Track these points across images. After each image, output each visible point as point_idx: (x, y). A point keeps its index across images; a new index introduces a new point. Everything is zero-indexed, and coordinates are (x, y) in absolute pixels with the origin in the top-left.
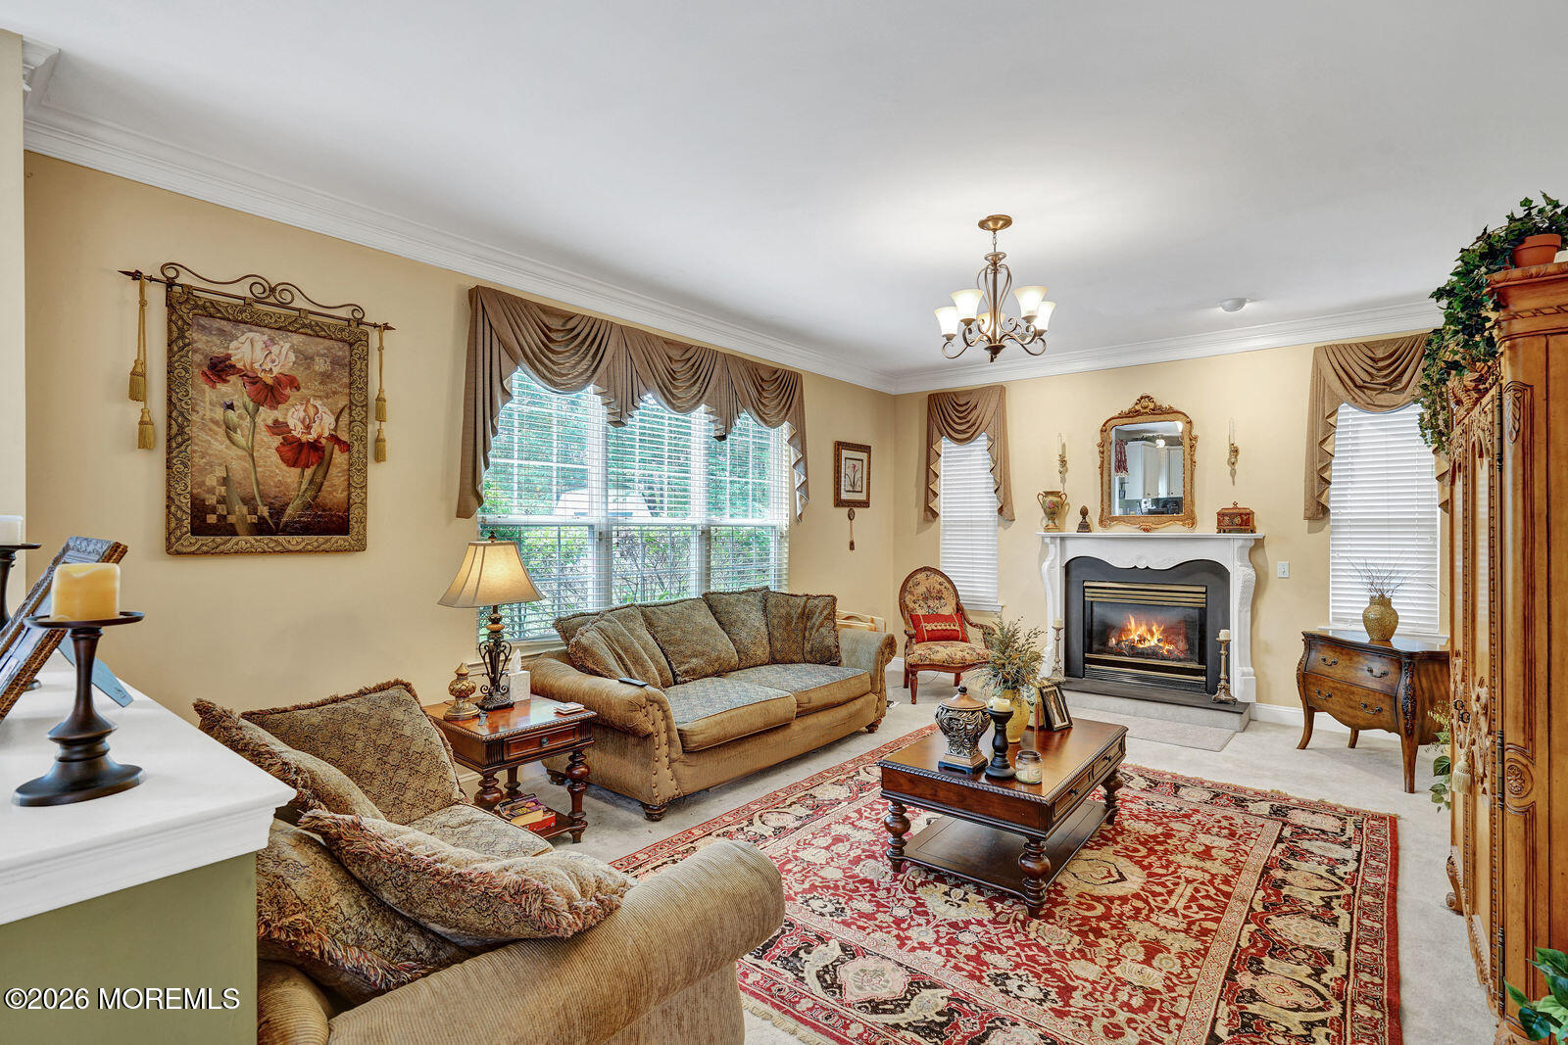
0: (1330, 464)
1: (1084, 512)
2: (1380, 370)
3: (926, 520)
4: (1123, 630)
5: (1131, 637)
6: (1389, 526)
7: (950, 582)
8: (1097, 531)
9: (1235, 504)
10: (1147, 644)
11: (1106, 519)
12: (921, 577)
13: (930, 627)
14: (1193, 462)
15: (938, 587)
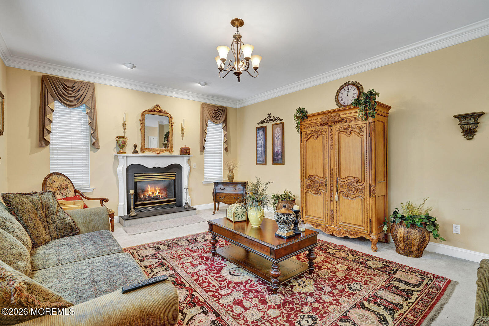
0: (206, 136)
1: (135, 146)
2: (216, 113)
3: (41, 146)
4: (147, 191)
5: (149, 193)
8: (140, 154)
10: (155, 195)
11: (143, 149)
12: (52, 178)
14: (172, 131)
15: (65, 182)
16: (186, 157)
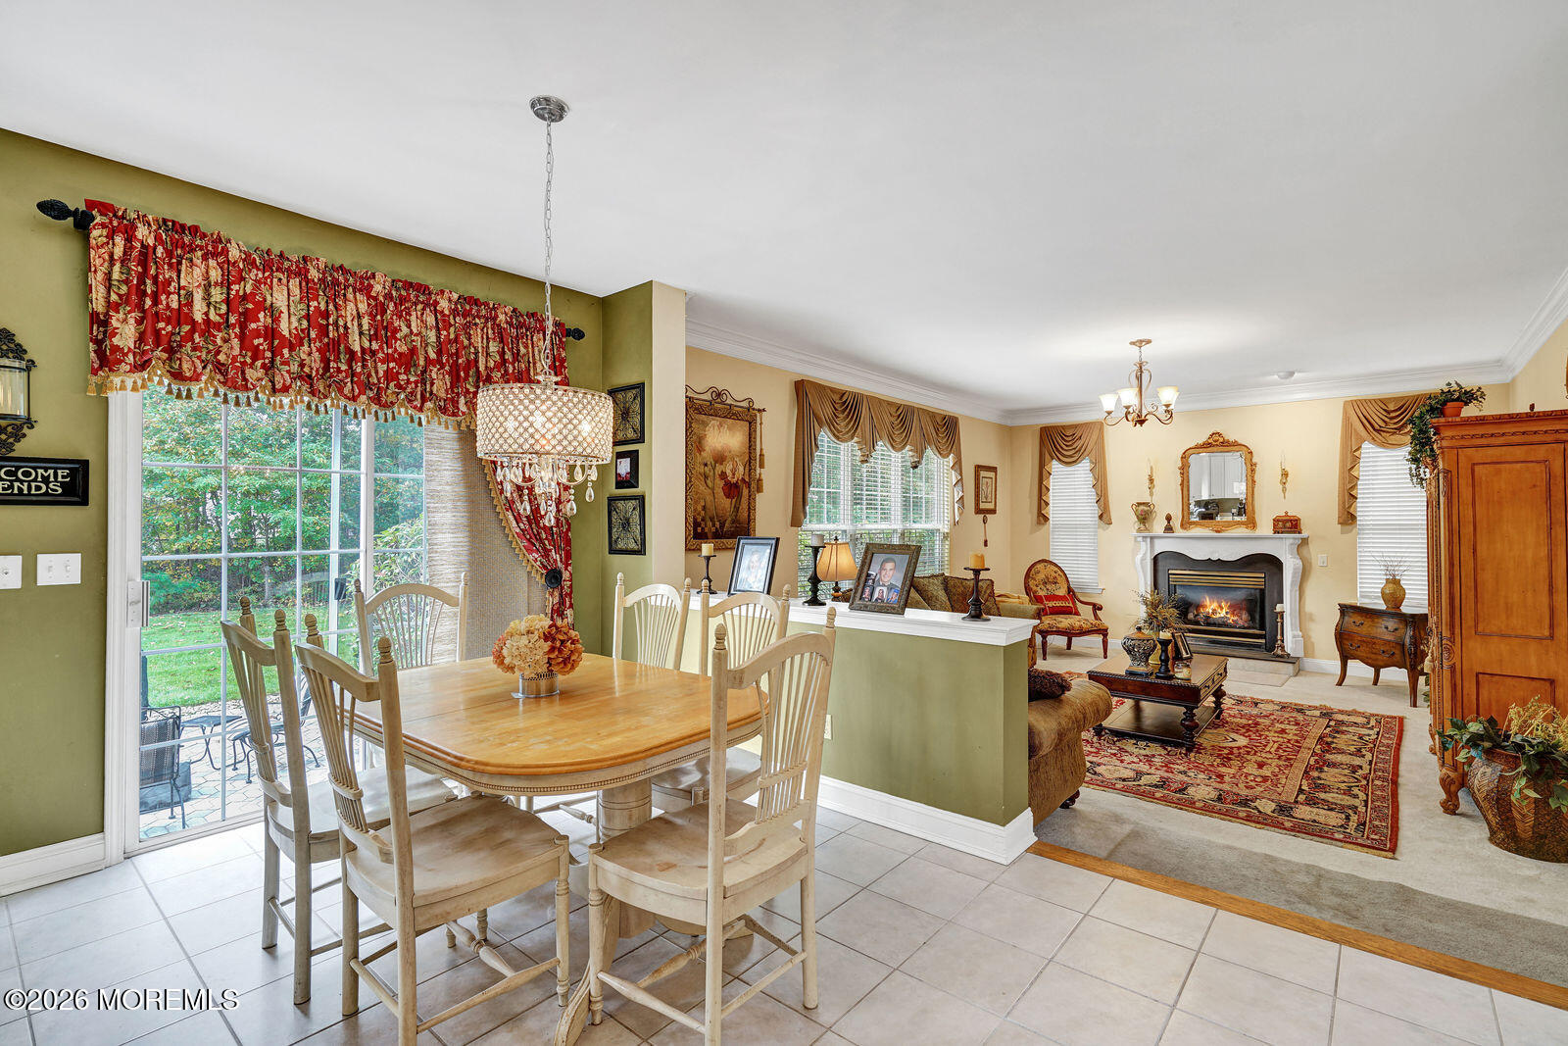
0: (1356, 484)
1: (1169, 518)
2: (1391, 418)
3: (1039, 523)
4: (1204, 607)
5: (1206, 611)
6: (1400, 529)
7: (1063, 571)
8: (1179, 532)
9: (1287, 513)
10: (1218, 615)
11: (1186, 524)
12: (1040, 566)
13: (1051, 604)
14: (1254, 482)
15: (1054, 574)
16: (1290, 538)
